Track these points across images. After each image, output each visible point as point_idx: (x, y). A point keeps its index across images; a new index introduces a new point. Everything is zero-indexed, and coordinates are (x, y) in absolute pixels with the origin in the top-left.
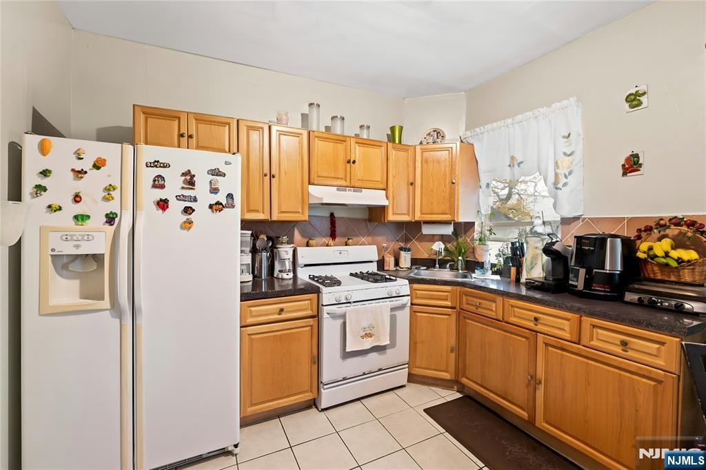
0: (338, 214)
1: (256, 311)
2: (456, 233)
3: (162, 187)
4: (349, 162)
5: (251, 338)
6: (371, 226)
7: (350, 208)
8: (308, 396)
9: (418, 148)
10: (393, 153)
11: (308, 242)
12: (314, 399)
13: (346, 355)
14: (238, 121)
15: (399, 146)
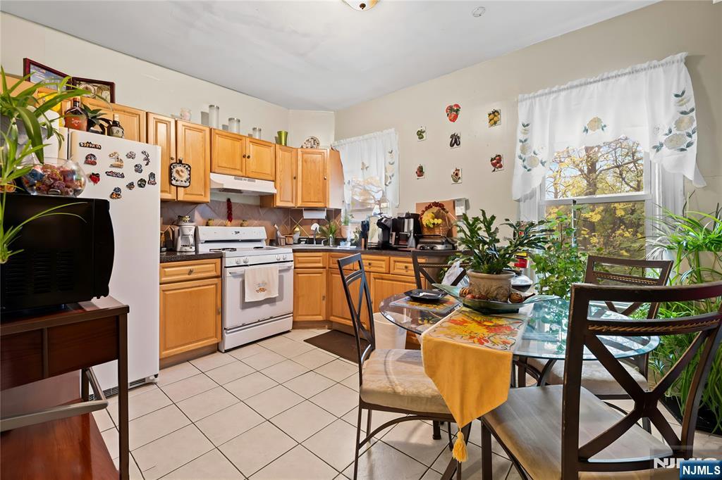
0: (235, 199)
1: (168, 271)
2: (328, 217)
3: (94, 163)
4: (244, 157)
5: (165, 294)
6: (262, 212)
7: (244, 196)
8: (213, 341)
9: (299, 150)
10: (280, 153)
11: (207, 223)
12: (218, 343)
13: (245, 305)
14: (147, 113)
15: (285, 147)
